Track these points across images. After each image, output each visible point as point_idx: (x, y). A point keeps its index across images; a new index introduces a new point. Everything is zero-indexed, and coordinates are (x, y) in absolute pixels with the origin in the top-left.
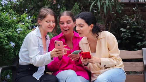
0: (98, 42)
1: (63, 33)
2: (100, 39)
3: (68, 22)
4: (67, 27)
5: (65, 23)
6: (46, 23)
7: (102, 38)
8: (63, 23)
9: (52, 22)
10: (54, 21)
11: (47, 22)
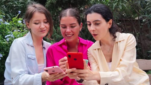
0: (115, 46)
1: (65, 40)
2: (117, 43)
3: (72, 26)
4: (70, 32)
5: (68, 27)
6: (35, 25)
7: (120, 41)
8: (65, 27)
9: (42, 23)
10: (46, 21)
11: (35, 23)
